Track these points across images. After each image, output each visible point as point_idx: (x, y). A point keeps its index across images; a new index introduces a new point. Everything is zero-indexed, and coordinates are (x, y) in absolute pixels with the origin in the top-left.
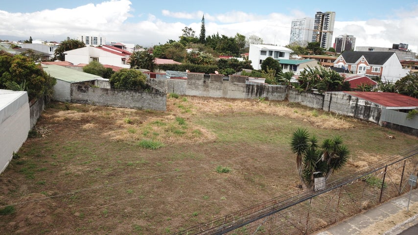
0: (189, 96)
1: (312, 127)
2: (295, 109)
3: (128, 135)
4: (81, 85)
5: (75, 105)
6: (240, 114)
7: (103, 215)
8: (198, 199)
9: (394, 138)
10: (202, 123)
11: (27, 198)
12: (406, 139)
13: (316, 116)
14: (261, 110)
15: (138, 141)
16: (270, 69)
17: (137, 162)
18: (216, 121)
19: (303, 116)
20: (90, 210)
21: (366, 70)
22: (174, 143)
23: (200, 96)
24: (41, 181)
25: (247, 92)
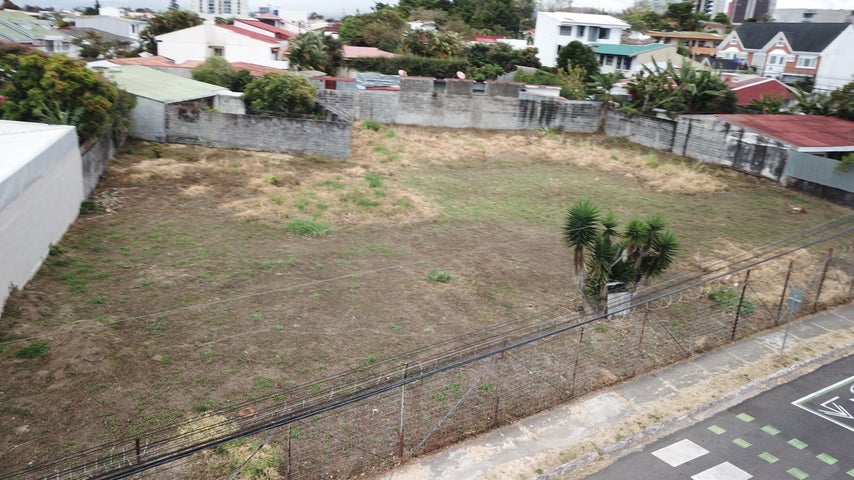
0: (402, 125)
1: (640, 189)
2: (615, 151)
3: (269, 208)
4: (184, 108)
5: (173, 146)
6: (499, 165)
7: (204, 359)
8: (383, 332)
9: (803, 211)
10: (418, 184)
12: (829, 213)
13: (654, 166)
14: (544, 154)
15: (288, 221)
17: (280, 261)
18: (445, 179)
19: (628, 167)
20: (182, 350)
21: (784, 65)
22: (355, 224)
23: (425, 125)
24: (99, 298)
25: (520, 116)
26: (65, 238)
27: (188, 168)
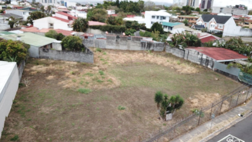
0: (107, 49)
1: (175, 73)
3: (72, 84)
4: (44, 48)
5: (42, 60)
6: (136, 64)
7: (61, 139)
8: (107, 128)
10: (113, 72)
12: (225, 80)
13: (179, 64)
14: (148, 60)
15: (78, 88)
16: (156, 31)
17: (77, 104)
18: (121, 70)
19: (172, 65)
21: (214, 27)
22: (97, 89)
23: (114, 49)
24: (29, 119)
25: (141, 46)
26: (16, 97)
27: (47, 69)
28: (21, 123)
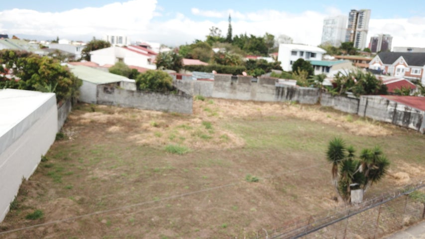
0: (216, 98)
1: (346, 133)
2: (329, 114)
3: (154, 139)
4: (106, 87)
5: (100, 106)
6: (270, 119)
7: (130, 223)
8: (227, 210)
10: (229, 128)
11: (55, 202)
13: (350, 121)
14: (292, 114)
15: (165, 146)
16: (301, 71)
17: (164, 168)
18: (243, 126)
19: (337, 121)
20: (117, 217)
21: (404, 72)
22: (201, 148)
23: (227, 98)
24: (69, 186)
25: (276, 95)
26: (49, 153)
27: (109, 117)
28: (52, 192)
